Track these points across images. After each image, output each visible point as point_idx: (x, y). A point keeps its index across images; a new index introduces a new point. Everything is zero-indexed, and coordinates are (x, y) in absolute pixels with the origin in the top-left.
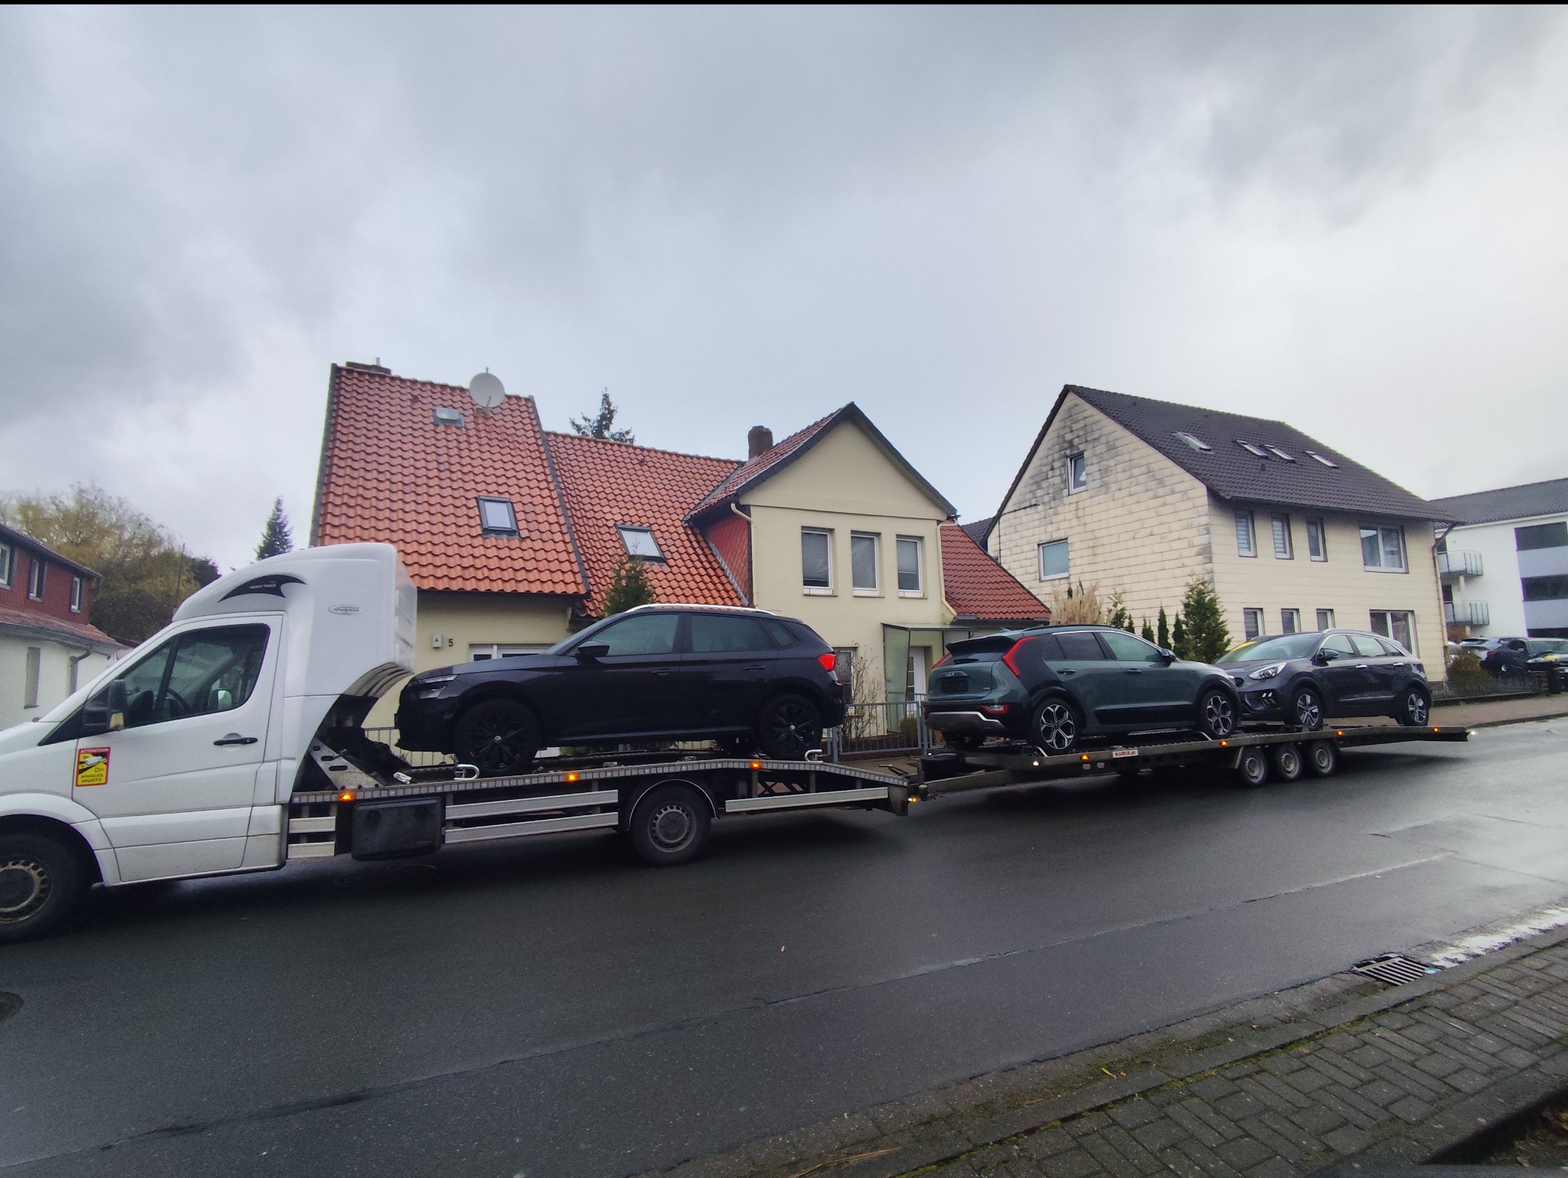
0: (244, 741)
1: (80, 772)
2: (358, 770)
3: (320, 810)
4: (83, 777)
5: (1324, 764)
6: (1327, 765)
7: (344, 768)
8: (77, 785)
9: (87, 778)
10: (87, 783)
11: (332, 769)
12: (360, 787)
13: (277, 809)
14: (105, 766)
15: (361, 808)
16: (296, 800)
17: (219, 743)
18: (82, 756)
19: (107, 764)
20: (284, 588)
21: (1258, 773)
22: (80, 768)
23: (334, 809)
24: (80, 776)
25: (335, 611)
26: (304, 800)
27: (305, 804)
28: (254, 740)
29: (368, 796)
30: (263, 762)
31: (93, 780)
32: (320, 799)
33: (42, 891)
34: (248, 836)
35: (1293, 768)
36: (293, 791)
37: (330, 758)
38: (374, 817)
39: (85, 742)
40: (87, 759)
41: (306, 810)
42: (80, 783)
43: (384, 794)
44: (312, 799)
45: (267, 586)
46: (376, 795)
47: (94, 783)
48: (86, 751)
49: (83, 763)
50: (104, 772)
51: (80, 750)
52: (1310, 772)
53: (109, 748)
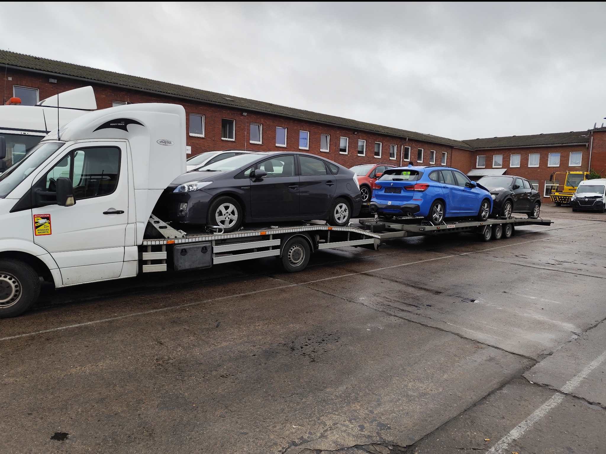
0: (118, 212)
1: (36, 227)
2: (172, 228)
3: (157, 248)
4: (38, 230)
5: (508, 233)
6: (509, 234)
7: (166, 227)
8: (36, 235)
9: (41, 231)
10: (41, 234)
11: (161, 227)
12: (176, 237)
13: (136, 248)
14: (49, 225)
15: (178, 248)
16: (145, 243)
17: (105, 213)
18: (36, 219)
19: (50, 223)
20: (129, 126)
21: (488, 237)
22: (36, 225)
23: (164, 248)
24: (37, 230)
25: (160, 143)
26: (149, 243)
27: (149, 245)
28: (123, 212)
29: (180, 241)
30: (128, 224)
31: (44, 232)
32: (157, 243)
33: (17, 291)
34: (124, 262)
35: (499, 235)
36: (143, 239)
37: (158, 222)
38: (184, 252)
39: (37, 211)
40: (39, 220)
41: (150, 249)
42: (37, 234)
43: (187, 241)
44: (153, 243)
45: (119, 124)
46: (183, 241)
47: (44, 234)
48: (38, 216)
49: (37, 222)
50: (49, 228)
51: (34, 215)
52: (504, 237)
53: (50, 215)
